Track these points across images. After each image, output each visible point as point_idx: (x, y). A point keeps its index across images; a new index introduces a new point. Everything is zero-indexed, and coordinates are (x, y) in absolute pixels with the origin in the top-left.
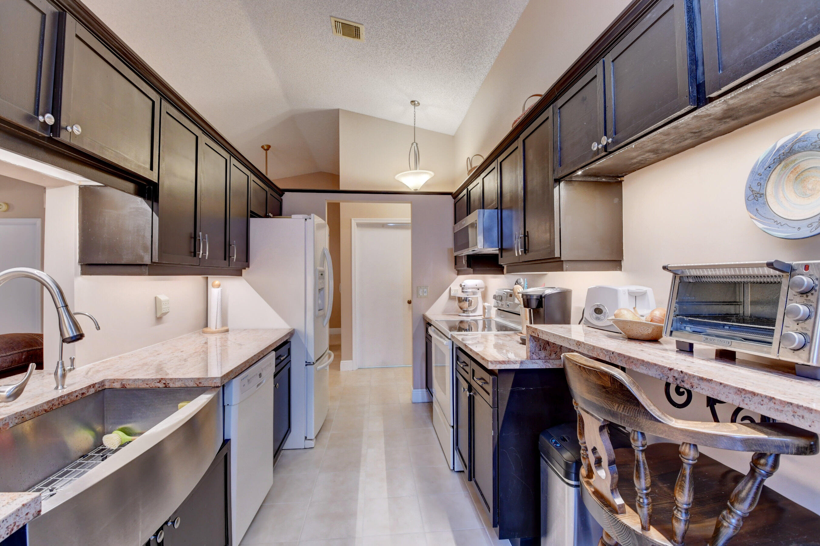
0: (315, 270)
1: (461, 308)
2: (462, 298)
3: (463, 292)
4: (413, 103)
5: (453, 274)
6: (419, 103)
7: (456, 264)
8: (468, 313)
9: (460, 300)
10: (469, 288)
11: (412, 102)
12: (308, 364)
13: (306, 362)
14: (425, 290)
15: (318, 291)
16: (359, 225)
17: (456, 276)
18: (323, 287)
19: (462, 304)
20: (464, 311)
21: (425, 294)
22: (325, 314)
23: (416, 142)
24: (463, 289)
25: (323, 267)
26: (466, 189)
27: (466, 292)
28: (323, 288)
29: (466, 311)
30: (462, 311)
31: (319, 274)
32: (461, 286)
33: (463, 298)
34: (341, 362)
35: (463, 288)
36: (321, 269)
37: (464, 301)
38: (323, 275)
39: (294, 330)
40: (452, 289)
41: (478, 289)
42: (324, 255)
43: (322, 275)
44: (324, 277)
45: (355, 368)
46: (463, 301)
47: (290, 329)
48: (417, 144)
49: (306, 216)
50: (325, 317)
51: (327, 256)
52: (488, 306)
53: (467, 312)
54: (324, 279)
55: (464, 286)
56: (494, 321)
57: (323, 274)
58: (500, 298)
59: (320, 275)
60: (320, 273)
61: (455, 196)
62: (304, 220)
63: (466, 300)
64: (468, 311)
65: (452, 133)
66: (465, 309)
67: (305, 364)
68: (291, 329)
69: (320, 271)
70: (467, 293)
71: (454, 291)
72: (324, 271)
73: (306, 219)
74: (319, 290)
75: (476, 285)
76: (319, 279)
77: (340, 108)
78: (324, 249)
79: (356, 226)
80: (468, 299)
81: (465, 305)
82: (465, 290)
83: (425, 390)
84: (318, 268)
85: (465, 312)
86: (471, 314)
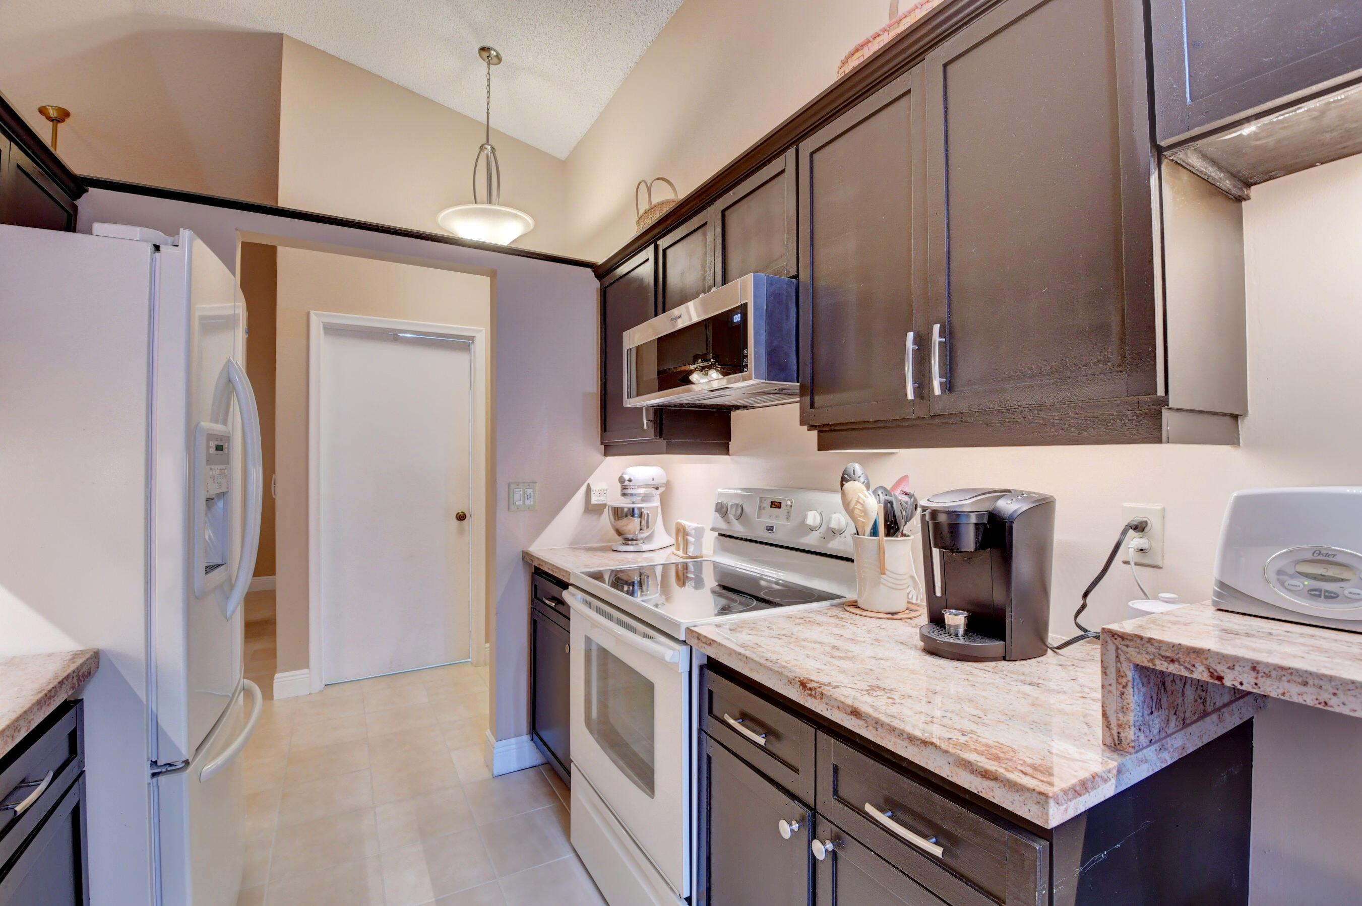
0: (191, 431)
1: (619, 533)
2: (622, 509)
3: (624, 495)
4: (485, 54)
5: (595, 453)
6: (498, 57)
7: (604, 428)
8: (637, 544)
9: (618, 513)
10: (639, 487)
11: (483, 49)
12: (159, 769)
13: (154, 763)
14: (529, 491)
15: (201, 504)
16: (332, 330)
17: (603, 457)
18: (224, 490)
19: (622, 524)
20: (626, 539)
21: (528, 502)
22: (230, 578)
23: (490, 143)
24: (624, 487)
25: (225, 422)
26: (652, 246)
27: (632, 495)
28: (224, 494)
29: (632, 539)
30: (620, 540)
31: (208, 447)
32: (621, 480)
33: (626, 510)
34: (277, 676)
35: (624, 485)
36: (218, 428)
37: (629, 517)
38: (225, 451)
39: (96, 656)
40: (593, 487)
41: (657, 488)
42: (229, 384)
43: (219, 448)
44: (228, 455)
45: (318, 686)
46: (626, 516)
47: (75, 655)
48: (493, 148)
49: (157, 236)
50: (232, 587)
51: (239, 387)
52: (696, 529)
53: (634, 542)
54: (227, 461)
55: (630, 481)
56: (712, 563)
57: (226, 445)
58: (736, 510)
59: (212, 451)
60: (213, 444)
61: (602, 272)
62: (149, 248)
63: (632, 513)
64: (636, 540)
65: (562, 153)
66: (630, 536)
67: (148, 771)
68: (82, 653)
69: (210, 436)
70: (634, 499)
71: (597, 493)
72: (228, 438)
73: (157, 248)
74: (209, 499)
75: (653, 480)
76: (209, 462)
77: (285, 32)
78: (229, 364)
79: (322, 332)
80: (636, 512)
81: (631, 526)
82: (629, 491)
83: (526, 738)
84: (203, 424)
85: (630, 543)
86: (645, 547)
